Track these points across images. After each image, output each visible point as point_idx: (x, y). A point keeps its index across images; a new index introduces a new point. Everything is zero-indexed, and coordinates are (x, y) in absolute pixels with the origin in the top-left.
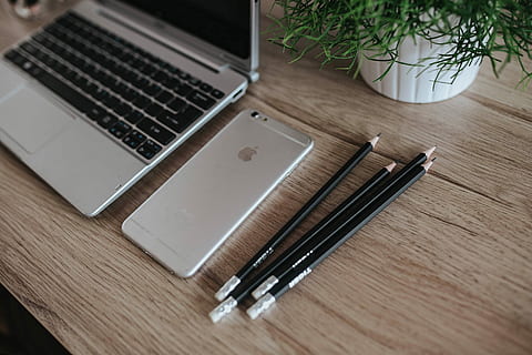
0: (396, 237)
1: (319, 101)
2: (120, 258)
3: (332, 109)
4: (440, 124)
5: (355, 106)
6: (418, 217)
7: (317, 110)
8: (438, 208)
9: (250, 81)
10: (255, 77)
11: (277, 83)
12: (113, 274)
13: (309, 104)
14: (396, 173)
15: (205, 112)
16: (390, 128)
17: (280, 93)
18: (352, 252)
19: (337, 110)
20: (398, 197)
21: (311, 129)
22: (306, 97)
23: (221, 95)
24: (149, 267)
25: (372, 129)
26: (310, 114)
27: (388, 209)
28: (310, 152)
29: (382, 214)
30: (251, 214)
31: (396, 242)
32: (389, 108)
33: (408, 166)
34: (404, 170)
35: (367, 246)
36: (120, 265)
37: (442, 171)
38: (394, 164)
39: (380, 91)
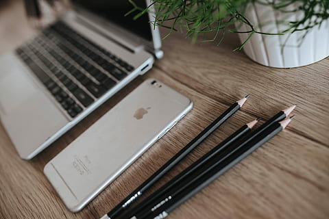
0: (247, 189)
1: (207, 70)
2: (38, 192)
3: (214, 76)
4: (305, 86)
5: (232, 73)
6: (270, 170)
7: (203, 77)
8: (291, 162)
9: (155, 58)
10: (159, 54)
11: (178, 58)
12: (31, 204)
13: (197, 73)
14: (256, 129)
15: (117, 81)
16: (259, 90)
17: (178, 66)
18: (206, 200)
19: (218, 77)
20: (255, 150)
21: (194, 93)
22: (197, 68)
23: (131, 69)
24: (55, 201)
25: (243, 91)
26: (197, 82)
27: (245, 162)
28: (190, 112)
29: (239, 166)
30: (134, 162)
31: (246, 192)
32: (261, 73)
33: (268, 122)
34: (264, 125)
35: (219, 195)
36: (37, 198)
37: (300, 128)
38: (256, 122)
39: (255, 60)
